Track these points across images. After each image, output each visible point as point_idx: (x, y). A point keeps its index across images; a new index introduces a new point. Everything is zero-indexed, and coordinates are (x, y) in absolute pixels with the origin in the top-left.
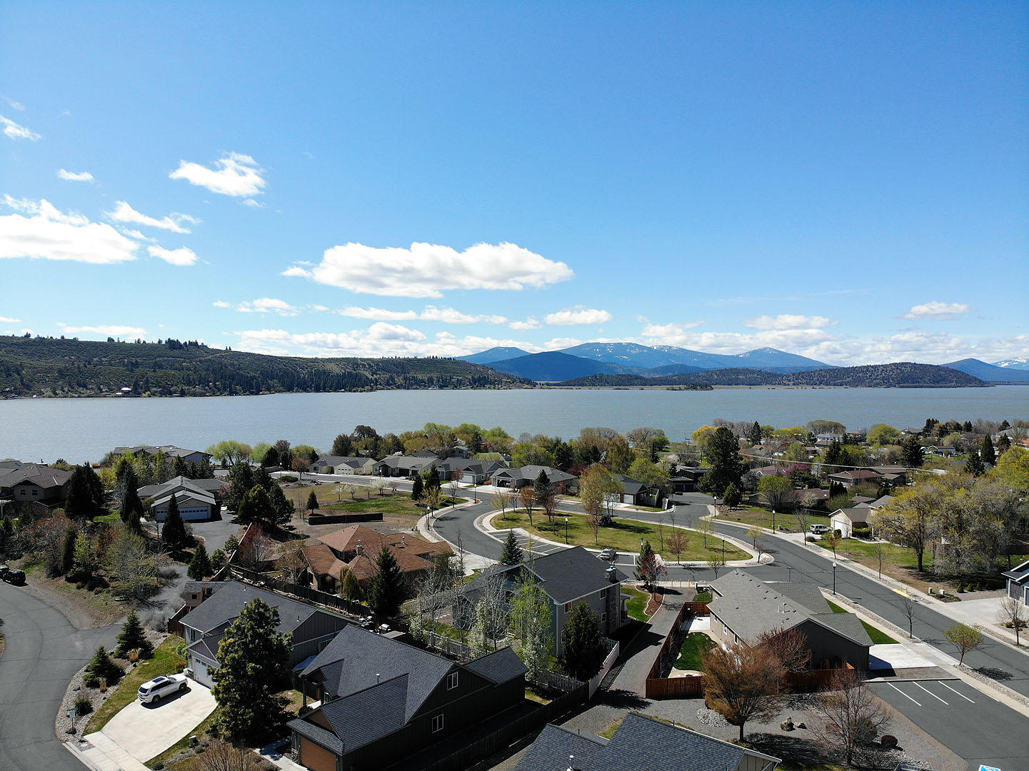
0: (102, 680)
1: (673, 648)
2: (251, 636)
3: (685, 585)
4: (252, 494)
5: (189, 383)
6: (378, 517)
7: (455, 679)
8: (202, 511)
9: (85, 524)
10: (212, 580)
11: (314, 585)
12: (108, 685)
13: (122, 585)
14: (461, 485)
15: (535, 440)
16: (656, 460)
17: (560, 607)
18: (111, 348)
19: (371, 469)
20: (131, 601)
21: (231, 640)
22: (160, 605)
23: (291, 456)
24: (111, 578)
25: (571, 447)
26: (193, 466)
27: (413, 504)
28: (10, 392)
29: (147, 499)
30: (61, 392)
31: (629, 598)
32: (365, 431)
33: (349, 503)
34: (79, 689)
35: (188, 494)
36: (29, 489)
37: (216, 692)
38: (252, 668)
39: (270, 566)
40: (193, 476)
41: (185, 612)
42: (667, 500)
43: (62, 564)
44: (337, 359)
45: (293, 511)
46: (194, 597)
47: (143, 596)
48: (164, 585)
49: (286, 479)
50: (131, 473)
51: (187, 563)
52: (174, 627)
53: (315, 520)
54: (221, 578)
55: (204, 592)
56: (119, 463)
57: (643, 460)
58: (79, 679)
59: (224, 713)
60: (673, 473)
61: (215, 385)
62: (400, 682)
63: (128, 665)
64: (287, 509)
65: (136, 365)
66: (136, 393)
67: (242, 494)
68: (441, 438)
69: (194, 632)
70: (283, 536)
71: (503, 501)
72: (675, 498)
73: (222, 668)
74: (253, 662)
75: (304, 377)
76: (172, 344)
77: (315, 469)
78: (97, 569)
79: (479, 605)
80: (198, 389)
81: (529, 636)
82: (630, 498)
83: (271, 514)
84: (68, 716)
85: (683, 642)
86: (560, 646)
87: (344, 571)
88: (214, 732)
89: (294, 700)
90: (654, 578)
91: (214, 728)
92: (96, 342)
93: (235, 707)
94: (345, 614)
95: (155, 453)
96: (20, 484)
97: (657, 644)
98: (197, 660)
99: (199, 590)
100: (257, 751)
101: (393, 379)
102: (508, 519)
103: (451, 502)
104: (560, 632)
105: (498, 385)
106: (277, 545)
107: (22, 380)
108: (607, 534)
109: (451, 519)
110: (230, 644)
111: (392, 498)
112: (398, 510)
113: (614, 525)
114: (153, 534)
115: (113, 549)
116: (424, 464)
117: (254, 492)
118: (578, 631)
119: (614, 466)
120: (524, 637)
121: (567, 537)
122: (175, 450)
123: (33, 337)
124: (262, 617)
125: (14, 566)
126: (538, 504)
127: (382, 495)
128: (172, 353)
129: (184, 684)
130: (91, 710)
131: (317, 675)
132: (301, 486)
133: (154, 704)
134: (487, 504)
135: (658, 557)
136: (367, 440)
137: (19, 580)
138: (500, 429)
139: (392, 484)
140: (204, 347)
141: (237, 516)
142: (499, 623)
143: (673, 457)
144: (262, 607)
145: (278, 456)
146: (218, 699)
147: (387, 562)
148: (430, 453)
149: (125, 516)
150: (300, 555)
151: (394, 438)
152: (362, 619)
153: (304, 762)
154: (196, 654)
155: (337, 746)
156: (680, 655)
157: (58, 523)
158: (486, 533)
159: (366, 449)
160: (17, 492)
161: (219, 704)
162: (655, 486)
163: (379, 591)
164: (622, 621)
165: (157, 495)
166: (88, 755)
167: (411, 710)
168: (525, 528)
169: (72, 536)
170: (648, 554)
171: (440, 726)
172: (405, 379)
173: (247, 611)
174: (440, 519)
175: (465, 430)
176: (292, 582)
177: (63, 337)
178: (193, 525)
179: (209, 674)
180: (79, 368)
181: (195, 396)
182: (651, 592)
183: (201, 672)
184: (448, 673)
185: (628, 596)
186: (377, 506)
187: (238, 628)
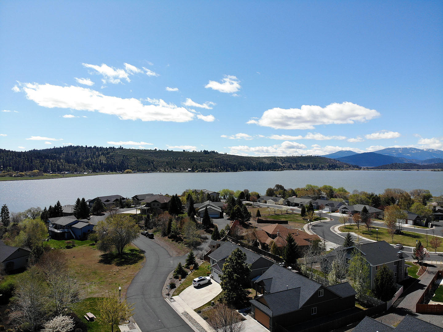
0: (180, 276)
1: (431, 292)
2: (235, 263)
3: (439, 263)
4: (235, 208)
5: (211, 167)
6: (286, 222)
7: (322, 293)
8: (216, 214)
9: (175, 217)
10: (221, 241)
11: (260, 247)
12: (182, 278)
13: (187, 240)
14: (324, 212)
15: (361, 193)
16: (425, 204)
17: (373, 267)
18: (184, 154)
19: (282, 203)
20: (191, 247)
21: (228, 264)
22: (201, 249)
23: (249, 195)
24: (184, 237)
25: (380, 197)
26: (213, 197)
27: (301, 218)
28: (150, 170)
29: (197, 209)
30: (167, 170)
31: (409, 267)
32: (279, 187)
33: (273, 216)
34: (171, 279)
35: (212, 207)
36: (156, 204)
37: (222, 285)
38: (236, 276)
39: (242, 238)
40: (213, 201)
41: (210, 252)
42: (431, 223)
43: (167, 231)
44: (267, 157)
45: (251, 216)
46: (214, 247)
47: (195, 245)
48: (203, 242)
49: (248, 204)
50: (191, 198)
51: (211, 234)
52: (206, 258)
53: (260, 221)
54: (224, 240)
55: (217, 245)
56: (187, 194)
57: (418, 204)
58: (171, 275)
59: (224, 294)
60: (434, 211)
61: (221, 167)
62: (297, 290)
63: (189, 271)
64: (249, 216)
65: (193, 160)
66: (193, 171)
67: (231, 208)
68: (314, 191)
69: (213, 261)
70: (247, 226)
71: (345, 220)
72: (435, 223)
73: (224, 275)
74: (236, 274)
75: (254, 165)
76: (206, 152)
77: (259, 201)
78: (179, 234)
79: (333, 262)
80: (215, 169)
81: (358, 278)
82: (411, 222)
83: (242, 217)
84: (167, 289)
85: (436, 289)
86: (373, 285)
87: (272, 242)
88: (221, 301)
89: (252, 293)
90: (422, 259)
91: (221, 299)
92: (179, 152)
93: (229, 292)
94: (273, 260)
95: (199, 192)
96: (153, 202)
97: (423, 289)
98: (215, 272)
99: (215, 244)
100: (237, 311)
101: (291, 165)
102: (347, 228)
103: (319, 219)
104: (373, 279)
105: (342, 168)
106: (244, 230)
107: (154, 166)
108: (398, 238)
109: (319, 226)
110: (227, 265)
111: (292, 215)
112: (295, 220)
113: (402, 234)
114: (199, 222)
115: (185, 226)
116: (306, 202)
117: (236, 208)
118: (382, 279)
119: (402, 206)
120: (355, 279)
121: (377, 238)
122: (206, 191)
123: (157, 150)
124: (240, 256)
125: (150, 232)
126: (362, 222)
127: (287, 213)
128: (205, 156)
129: (210, 281)
130: (175, 287)
131: (261, 283)
132: (254, 207)
133: (199, 287)
134: (337, 221)
135: (425, 249)
136: (280, 190)
137: (151, 237)
138: (343, 188)
139: (291, 209)
140: (217, 153)
141: (229, 217)
142: (343, 272)
143: (434, 204)
144: (240, 252)
145: (244, 195)
146: (222, 288)
147: (290, 240)
148: (309, 197)
149: (189, 215)
150: (254, 234)
151: (292, 190)
152: (280, 263)
153: (256, 319)
154: (214, 269)
155: (270, 313)
156: (435, 295)
157: (166, 216)
158: (336, 233)
159: (280, 194)
160: (152, 204)
161: (223, 290)
162: (424, 217)
163: (287, 252)
164: (405, 277)
165: (200, 207)
166: (173, 304)
167: (302, 303)
168: (356, 233)
169: (171, 221)
170: (419, 248)
171: (315, 312)
172: (297, 165)
173: (234, 253)
174: (314, 226)
175: (325, 188)
176: (251, 245)
177: (168, 150)
178: (213, 219)
179: (219, 277)
180: (173, 161)
181: (213, 172)
182: (421, 265)
183: (216, 277)
184: (319, 289)
185: (409, 266)
186: (285, 218)
187: (230, 259)
